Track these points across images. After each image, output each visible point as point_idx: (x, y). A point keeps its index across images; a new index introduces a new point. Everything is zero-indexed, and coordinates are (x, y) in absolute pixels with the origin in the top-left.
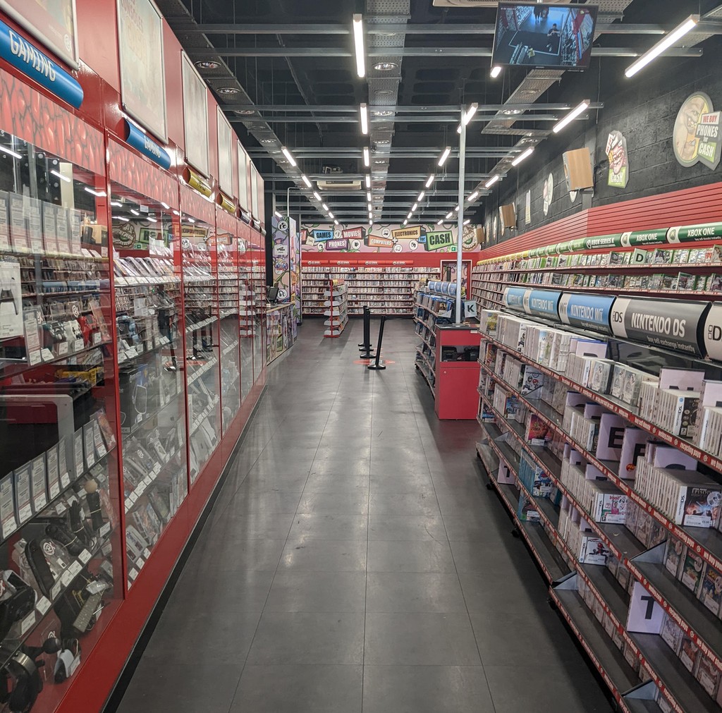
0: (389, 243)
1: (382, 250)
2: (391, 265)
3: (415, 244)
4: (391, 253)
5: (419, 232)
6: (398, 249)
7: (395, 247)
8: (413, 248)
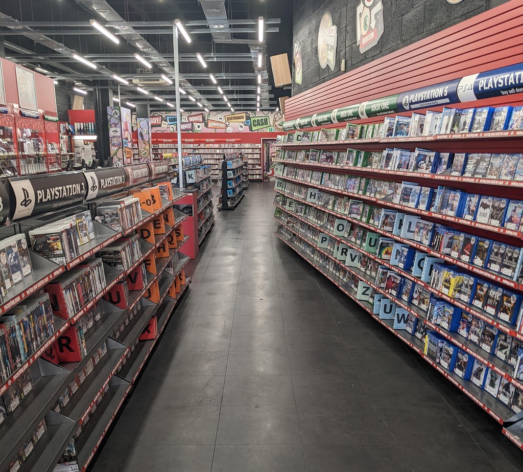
0: (223, 126)
1: (218, 131)
2: (225, 142)
3: (242, 127)
4: (225, 133)
5: (245, 117)
6: (230, 130)
7: (228, 129)
8: (241, 129)
